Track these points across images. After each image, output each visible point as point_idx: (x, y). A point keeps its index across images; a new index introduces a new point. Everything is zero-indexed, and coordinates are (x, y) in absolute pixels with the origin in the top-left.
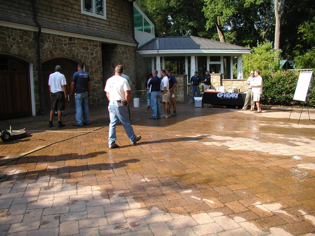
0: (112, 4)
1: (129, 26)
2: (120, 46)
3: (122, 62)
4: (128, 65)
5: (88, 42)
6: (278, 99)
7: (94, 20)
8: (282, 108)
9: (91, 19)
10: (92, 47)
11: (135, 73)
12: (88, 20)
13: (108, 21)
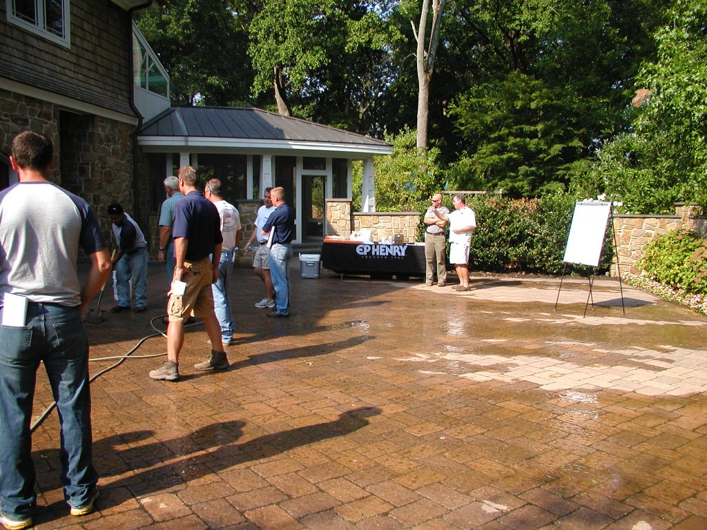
0: (85, 11)
1: (120, 73)
2: (100, 121)
3: (105, 164)
4: (119, 171)
5: (28, 105)
6: (483, 258)
7: (42, 45)
8: (491, 278)
9: (35, 42)
10: (36, 117)
11: (132, 191)
12: (25, 44)
13: (75, 52)
